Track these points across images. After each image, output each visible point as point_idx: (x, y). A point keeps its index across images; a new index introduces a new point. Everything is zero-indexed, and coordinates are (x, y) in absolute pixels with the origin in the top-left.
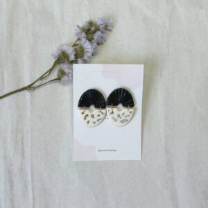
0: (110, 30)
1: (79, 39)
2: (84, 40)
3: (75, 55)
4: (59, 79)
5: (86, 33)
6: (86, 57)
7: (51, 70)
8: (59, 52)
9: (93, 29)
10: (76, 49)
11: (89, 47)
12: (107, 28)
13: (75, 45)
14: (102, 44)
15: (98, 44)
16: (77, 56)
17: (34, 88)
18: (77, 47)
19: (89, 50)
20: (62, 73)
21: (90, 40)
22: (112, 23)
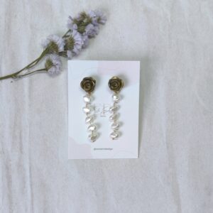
0: (103, 24)
1: (70, 31)
2: (75, 32)
3: (65, 47)
4: (46, 70)
5: (78, 25)
6: (75, 50)
7: (38, 60)
8: (49, 42)
9: (85, 21)
10: (66, 41)
11: (80, 39)
12: (100, 21)
13: (65, 36)
14: (94, 37)
15: (90, 37)
16: (66, 48)
17: (20, 77)
18: (67, 38)
19: (79, 43)
20: (50, 64)
21: (81, 32)
22: (105, 17)
